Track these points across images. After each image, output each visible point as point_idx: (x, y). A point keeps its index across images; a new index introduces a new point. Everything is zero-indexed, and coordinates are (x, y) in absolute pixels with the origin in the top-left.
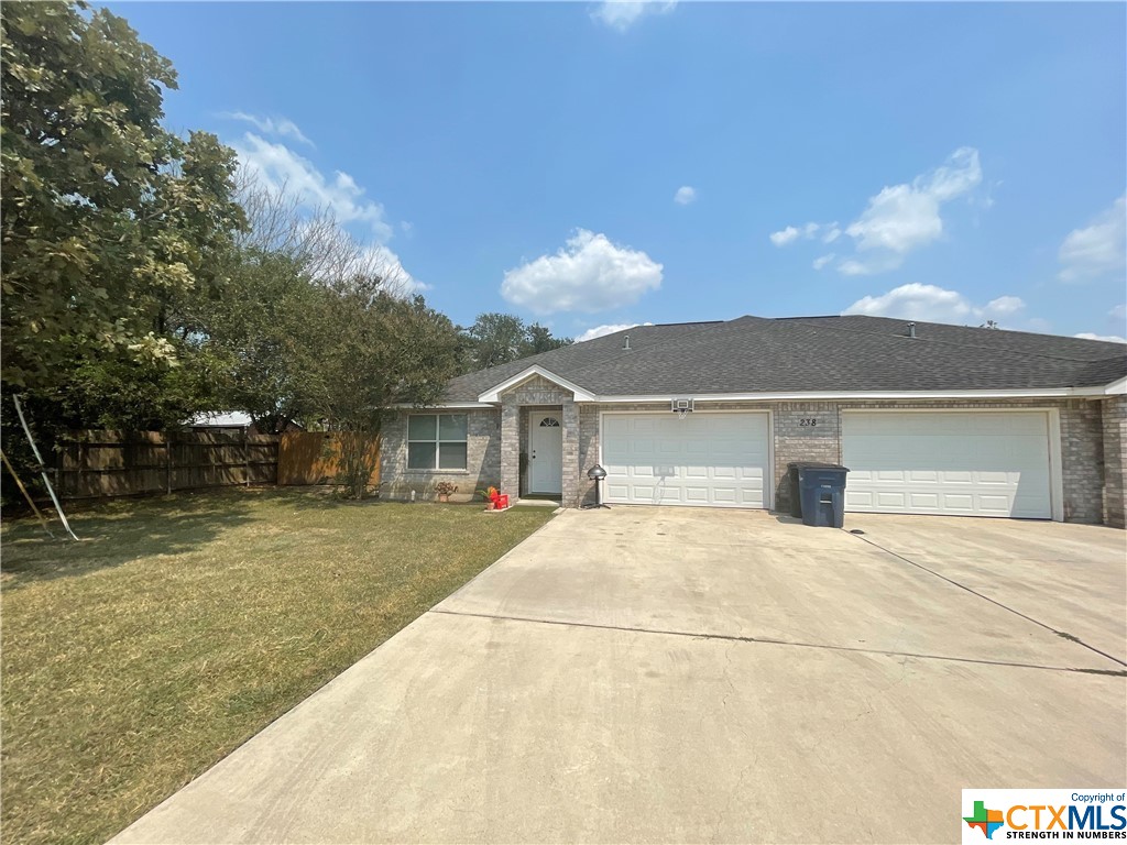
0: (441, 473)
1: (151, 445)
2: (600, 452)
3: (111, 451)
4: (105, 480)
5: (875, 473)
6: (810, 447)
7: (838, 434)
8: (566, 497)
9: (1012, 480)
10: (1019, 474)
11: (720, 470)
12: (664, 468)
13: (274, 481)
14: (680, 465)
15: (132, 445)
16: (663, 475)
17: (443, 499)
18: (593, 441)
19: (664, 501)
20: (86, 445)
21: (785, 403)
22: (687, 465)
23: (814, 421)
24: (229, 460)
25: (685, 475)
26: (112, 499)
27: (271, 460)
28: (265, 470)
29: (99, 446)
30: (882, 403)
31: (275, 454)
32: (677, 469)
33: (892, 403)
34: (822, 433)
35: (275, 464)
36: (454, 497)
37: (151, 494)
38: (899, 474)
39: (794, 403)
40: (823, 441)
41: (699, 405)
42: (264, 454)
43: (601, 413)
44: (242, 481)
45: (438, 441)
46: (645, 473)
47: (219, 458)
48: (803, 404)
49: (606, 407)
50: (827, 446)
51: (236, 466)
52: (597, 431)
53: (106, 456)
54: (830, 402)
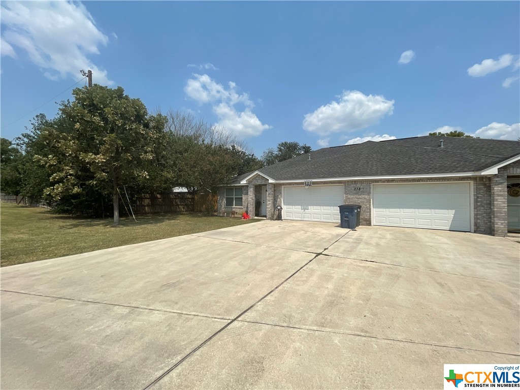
0: (236, 208)
1: (157, 198)
2: (282, 202)
3: (148, 200)
4: (146, 208)
5: (387, 210)
6: (358, 199)
7: (369, 193)
8: (268, 216)
9: (450, 214)
10: (454, 211)
11: (325, 207)
12: (305, 206)
13: (193, 210)
14: (311, 205)
15: (153, 198)
16: (304, 209)
17: (233, 216)
18: (279, 197)
19: (305, 219)
20: (142, 198)
21: (348, 181)
22: (313, 205)
23: (360, 189)
24: (179, 203)
25: (313, 209)
26: (148, 213)
27: (192, 203)
28: (190, 206)
29: (145, 198)
30: (388, 181)
31: (193, 202)
32: (309, 207)
33: (393, 180)
34: (363, 193)
35: (193, 205)
36: (236, 215)
37: (158, 212)
38: (398, 210)
39: (352, 181)
40: (363, 196)
41: (314, 183)
42: (190, 202)
43: (283, 187)
44: (183, 210)
45: (234, 197)
46: (298, 209)
47: (176, 202)
48: (355, 181)
49: (284, 184)
50: (365, 198)
51: (181, 205)
52: (281, 193)
53: (147, 201)
54: (367, 181)
